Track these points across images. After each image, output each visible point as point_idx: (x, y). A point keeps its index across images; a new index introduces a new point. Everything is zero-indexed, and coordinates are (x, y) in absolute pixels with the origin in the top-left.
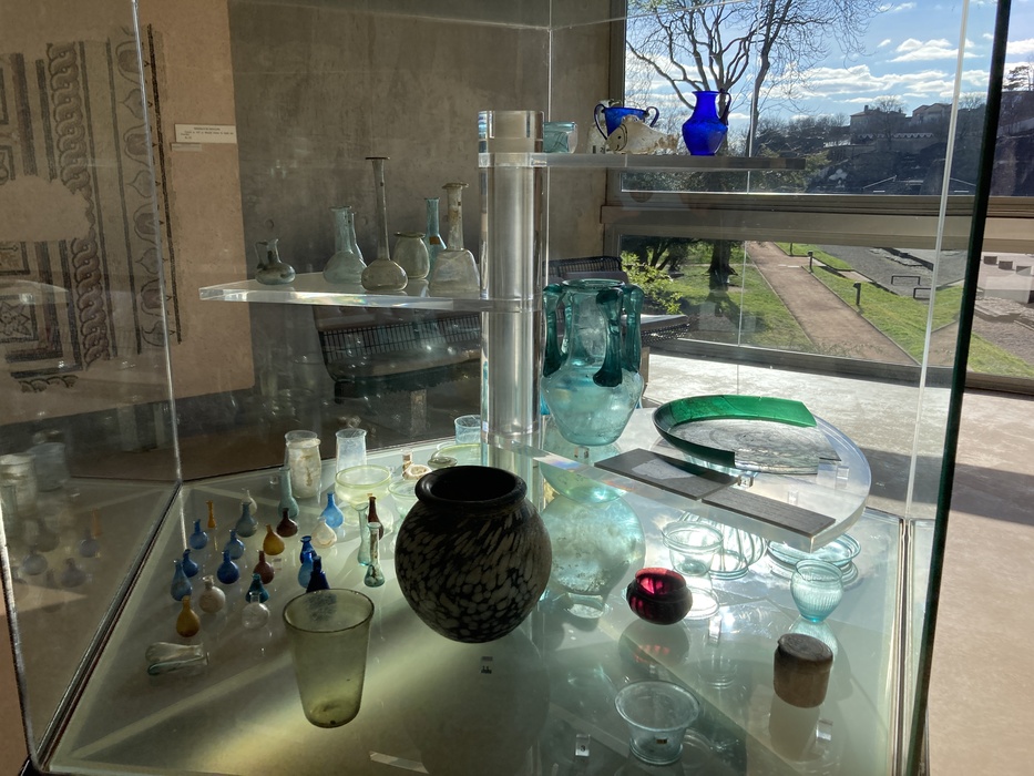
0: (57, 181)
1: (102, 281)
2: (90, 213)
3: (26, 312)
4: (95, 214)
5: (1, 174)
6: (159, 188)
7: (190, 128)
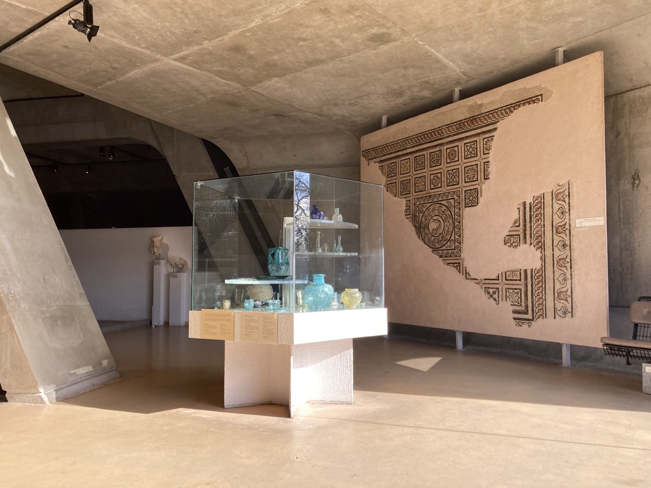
0: (532, 246)
1: (544, 286)
2: (541, 258)
3: (519, 295)
4: (543, 259)
5: (517, 244)
6: (568, 248)
7: (582, 220)
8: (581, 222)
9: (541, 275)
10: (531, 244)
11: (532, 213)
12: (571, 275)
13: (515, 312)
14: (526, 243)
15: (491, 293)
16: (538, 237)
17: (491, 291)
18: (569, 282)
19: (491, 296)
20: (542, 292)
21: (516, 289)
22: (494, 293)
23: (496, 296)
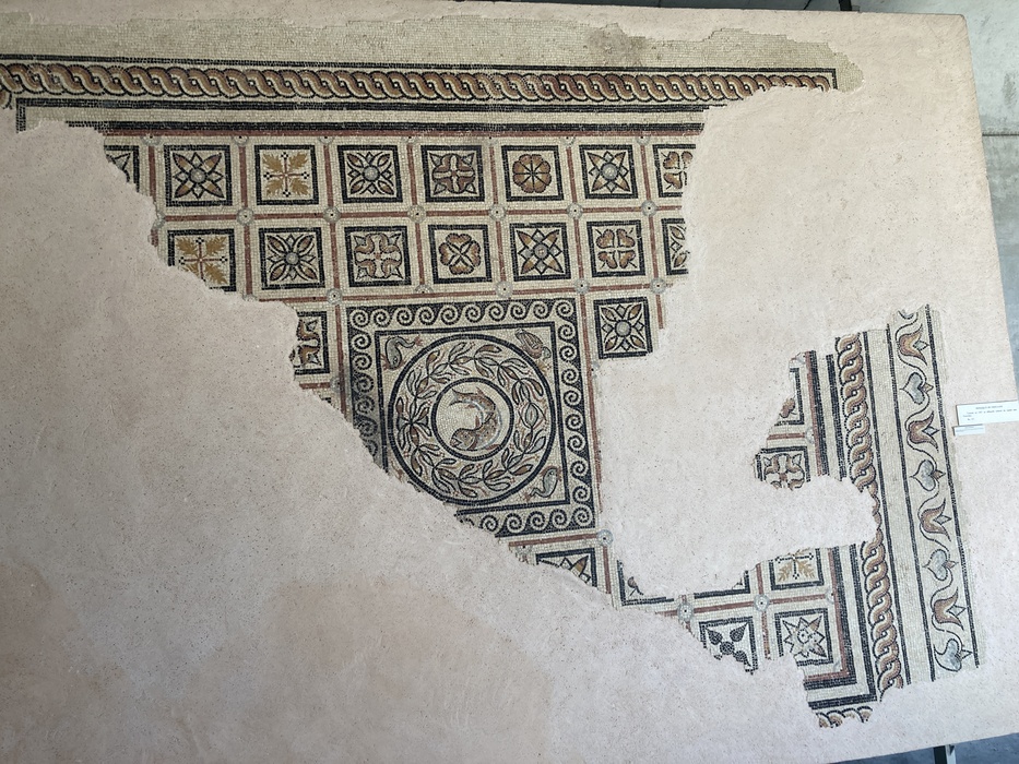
1: (891, 591)
2: (876, 513)
3: (822, 629)
4: (881, 513)
5: (798, 475)
6: (944, 480)
7: (972, 408)
8: (970, 414)
9: (882, 561)
10: (843, 474)
11: (839, 386)
12: (961, 551)
13: (812, 684)
14: (826, 471)
15: (727, 638)
16: (862, 452)
17: (725, 632)
18: (957, 571)
19: (727, 648)
20: (888, 609)
21: (811, 612)
22: (736, 635)
23: (743, 645)
